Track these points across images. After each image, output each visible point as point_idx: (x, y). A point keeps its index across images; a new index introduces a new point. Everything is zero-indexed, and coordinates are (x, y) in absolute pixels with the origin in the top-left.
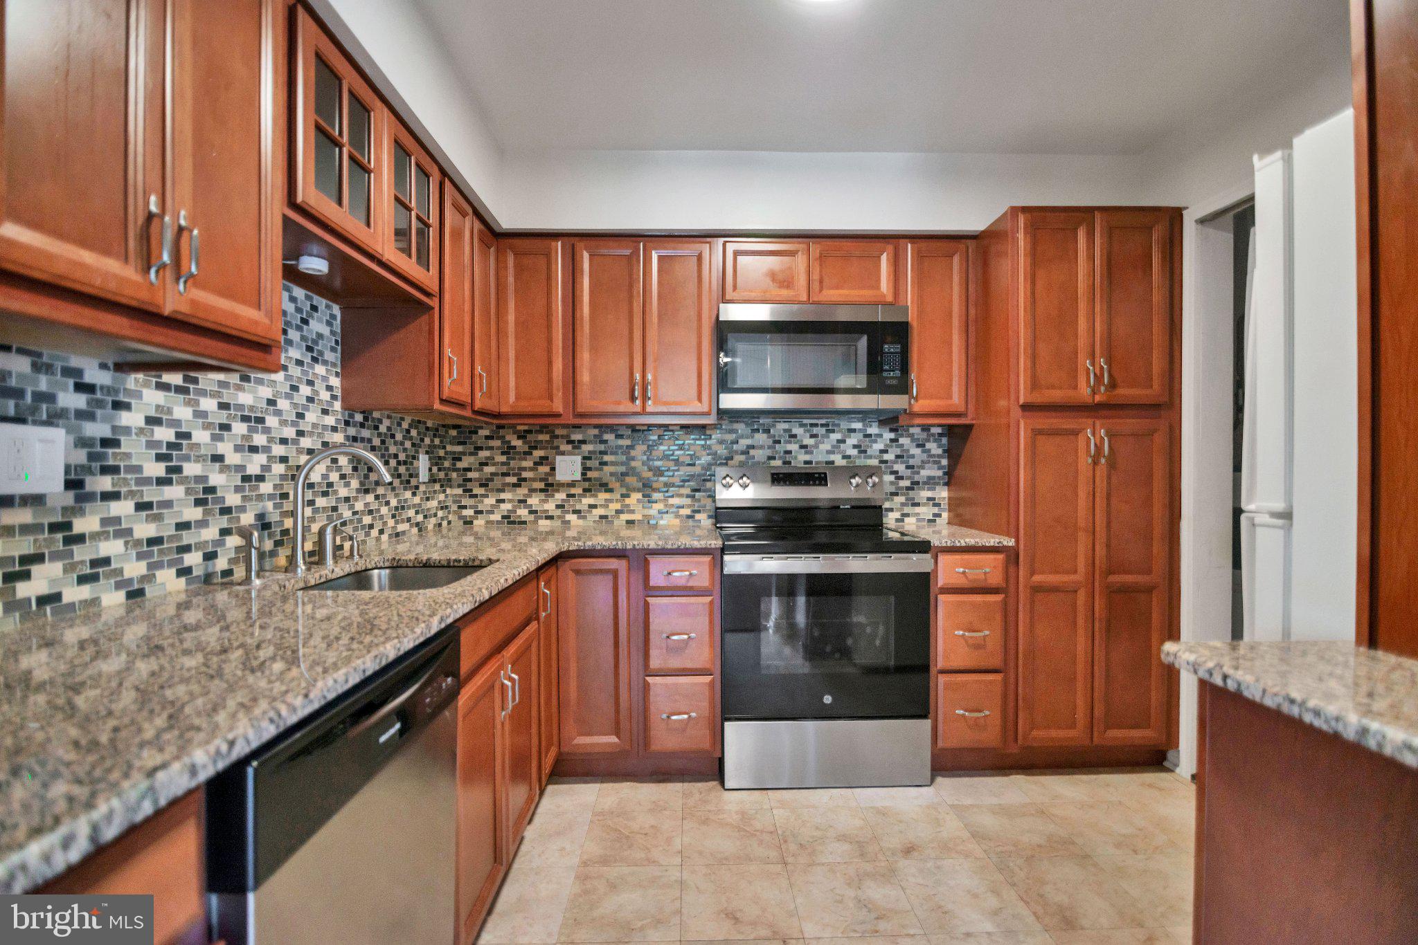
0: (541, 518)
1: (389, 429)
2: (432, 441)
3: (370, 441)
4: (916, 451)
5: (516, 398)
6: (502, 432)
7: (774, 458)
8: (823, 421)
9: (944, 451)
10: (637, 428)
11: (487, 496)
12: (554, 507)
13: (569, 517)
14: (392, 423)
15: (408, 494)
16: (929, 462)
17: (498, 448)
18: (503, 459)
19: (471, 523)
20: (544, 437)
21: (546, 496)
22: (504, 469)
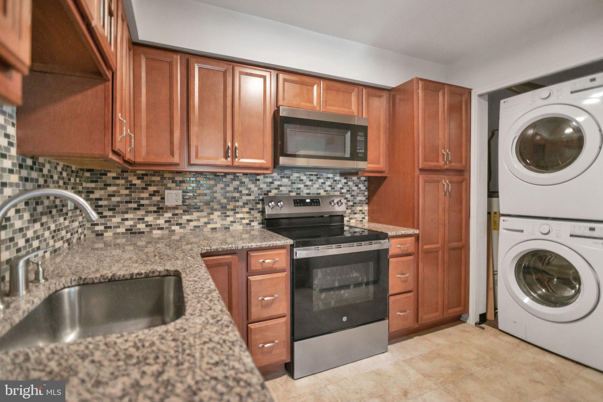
0: (155, 229)
1: (49, 171)
2: (75, 180)
3: (37, 180)
4: (355, 188)
5: (147, 153)
6: (125, 175)
7: (292, 192)
8: (315, 173)
9: (366, 188)
10: (218, 174)
11: (115, 217)
12: (164, 222)
13: (173, 228)
14: (51, 167)
15: (61, 219)
16: (360, 193)
17: (122, 185)
18: (127, 192)
19: (102, 235)
20: (157, 178)
21: (158, 215)
22: (128, 199)
